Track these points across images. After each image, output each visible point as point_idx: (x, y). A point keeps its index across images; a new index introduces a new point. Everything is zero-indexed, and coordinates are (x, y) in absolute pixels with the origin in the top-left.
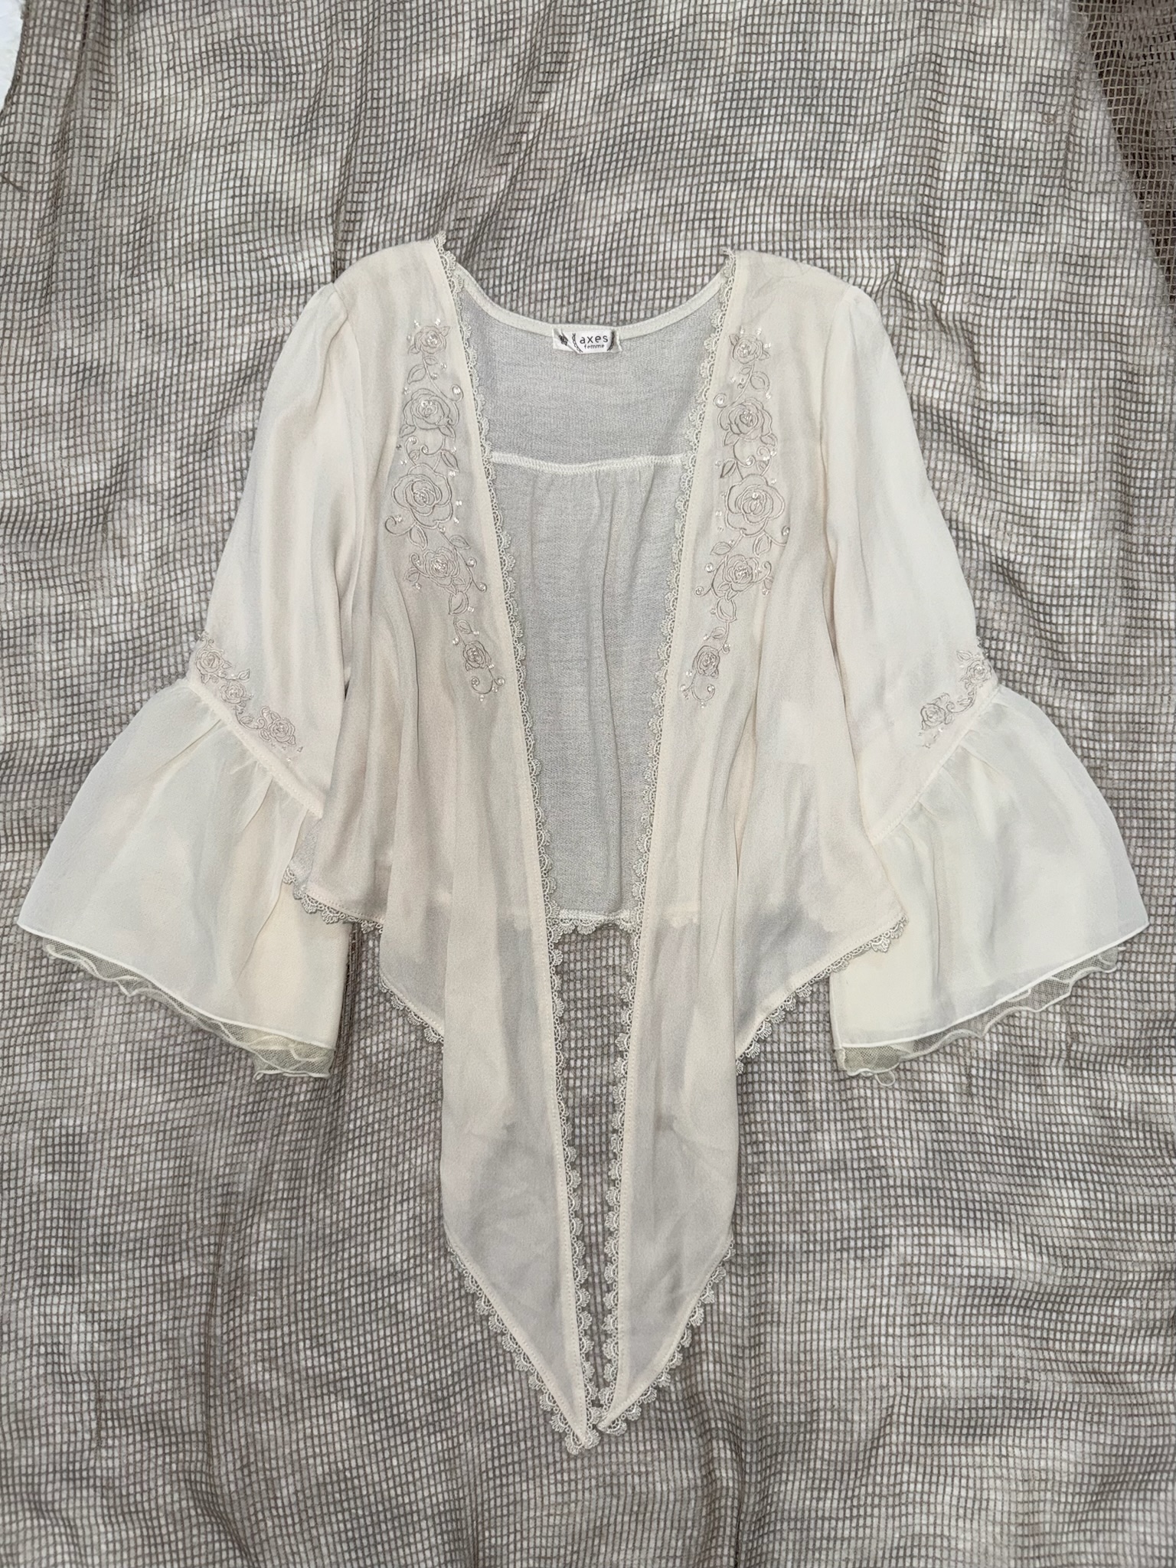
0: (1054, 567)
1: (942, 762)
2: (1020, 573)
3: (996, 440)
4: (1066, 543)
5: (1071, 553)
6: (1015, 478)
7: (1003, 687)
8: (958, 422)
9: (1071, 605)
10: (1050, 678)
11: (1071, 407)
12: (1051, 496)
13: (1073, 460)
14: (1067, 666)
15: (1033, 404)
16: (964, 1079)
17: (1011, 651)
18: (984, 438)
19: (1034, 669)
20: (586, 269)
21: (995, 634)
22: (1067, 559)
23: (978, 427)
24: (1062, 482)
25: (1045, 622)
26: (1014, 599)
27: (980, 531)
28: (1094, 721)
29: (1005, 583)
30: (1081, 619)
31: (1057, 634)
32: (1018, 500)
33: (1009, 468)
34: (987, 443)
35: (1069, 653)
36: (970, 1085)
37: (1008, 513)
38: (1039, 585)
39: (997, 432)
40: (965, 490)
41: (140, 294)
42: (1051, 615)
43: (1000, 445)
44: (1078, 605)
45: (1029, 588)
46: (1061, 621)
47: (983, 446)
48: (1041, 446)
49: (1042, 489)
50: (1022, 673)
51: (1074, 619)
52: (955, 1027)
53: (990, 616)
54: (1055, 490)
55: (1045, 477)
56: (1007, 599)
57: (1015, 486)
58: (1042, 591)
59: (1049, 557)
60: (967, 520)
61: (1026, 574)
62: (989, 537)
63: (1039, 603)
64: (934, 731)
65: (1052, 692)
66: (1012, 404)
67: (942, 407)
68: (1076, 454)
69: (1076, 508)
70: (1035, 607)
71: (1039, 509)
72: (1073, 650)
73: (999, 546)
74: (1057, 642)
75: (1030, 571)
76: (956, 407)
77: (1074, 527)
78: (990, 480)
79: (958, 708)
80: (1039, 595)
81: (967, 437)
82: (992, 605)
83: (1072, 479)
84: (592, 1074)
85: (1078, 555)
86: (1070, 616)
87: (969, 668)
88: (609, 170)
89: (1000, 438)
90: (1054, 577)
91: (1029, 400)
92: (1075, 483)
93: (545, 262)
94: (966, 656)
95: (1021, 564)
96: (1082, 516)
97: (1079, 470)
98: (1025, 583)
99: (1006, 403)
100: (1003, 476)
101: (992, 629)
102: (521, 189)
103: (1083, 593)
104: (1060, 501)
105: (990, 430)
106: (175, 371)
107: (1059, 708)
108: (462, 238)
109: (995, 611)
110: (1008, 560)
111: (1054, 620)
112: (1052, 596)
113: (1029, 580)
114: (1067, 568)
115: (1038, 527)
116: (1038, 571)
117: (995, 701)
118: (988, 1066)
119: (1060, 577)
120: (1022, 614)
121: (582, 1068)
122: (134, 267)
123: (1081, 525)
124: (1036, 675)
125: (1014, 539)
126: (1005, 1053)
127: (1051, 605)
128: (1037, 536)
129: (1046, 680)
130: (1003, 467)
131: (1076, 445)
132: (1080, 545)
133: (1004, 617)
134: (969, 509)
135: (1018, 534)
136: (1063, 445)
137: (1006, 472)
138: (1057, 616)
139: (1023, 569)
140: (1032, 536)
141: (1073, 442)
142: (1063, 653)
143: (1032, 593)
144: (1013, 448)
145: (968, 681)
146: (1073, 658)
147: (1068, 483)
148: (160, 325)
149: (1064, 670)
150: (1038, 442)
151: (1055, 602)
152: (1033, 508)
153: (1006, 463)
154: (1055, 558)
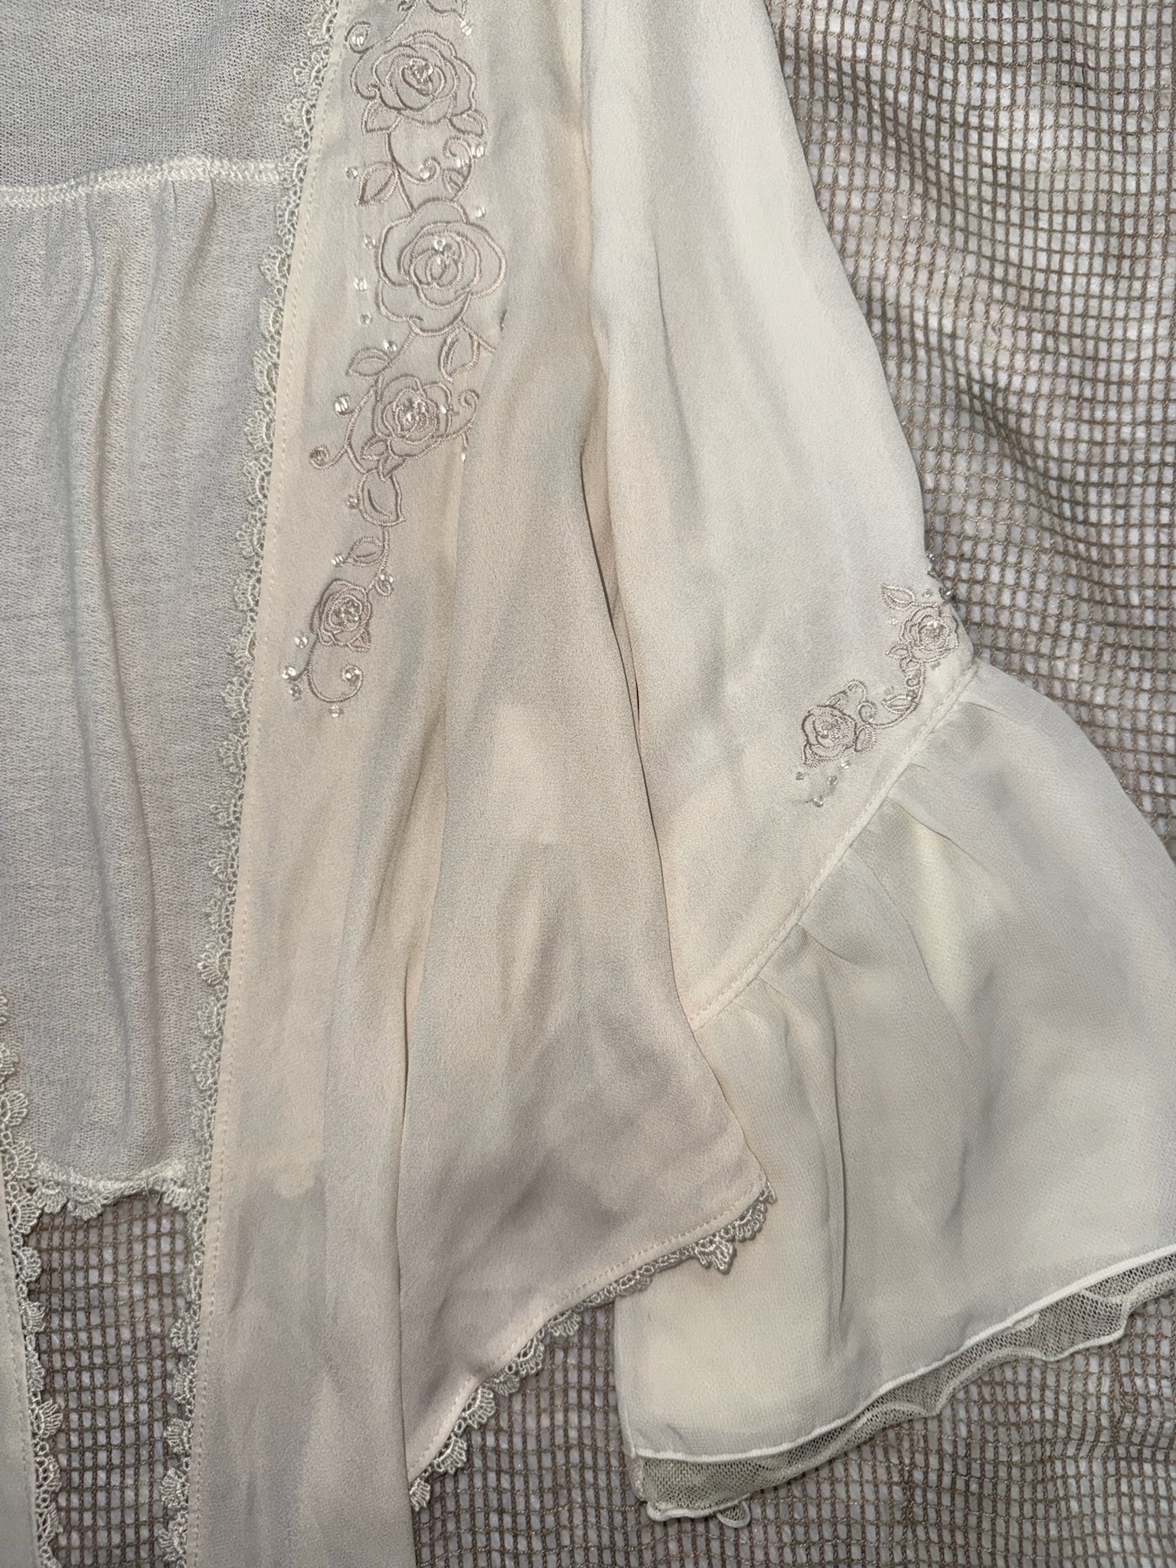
0: (1092, 400)
1: (850, 836)
2: (1021, 415)
3: (966, 124)
4: (1117, 350)
5: (1129, 370)
6: (1008, 206)
7: (985, 669)
8: (883, 84)
9: (1130, 484)
10: (1087, 642)
11: (1128, 49)
12: (1085, 246)
13: (1131, 168)
14: (1123, 616)
15: (1046, 40)
17: (1002, 585)
18: (939, 120)
19: (1051, 622)
21: (967, 547)
22: (1121, 383)
23: (927, 96)
24: (1109, 214)
25: (1074, 519)
26: (1007, 469)
27: (933, 322)
29: (988, 434)
30: (1150, 514)
31: (1101, 546)
32: (1014, 254)
33: (995, 184)
34: (945, 130)
35: (1126, 588)
37: (992, 279)
38: (1062, 440)
39: (968, 107)
40: (899, 231)
42: (1086, 505)
43: (974, 137)
44: (1145, 484)
45: (1039, 446)
46: (1107, 517)
47: (938, 136)
48: (1064, 134)
49: (1065, 231)
50: (1025, 632)
51: (1135, 514)
52: (882, 1399)
53: (956, 506)
54: (1094, 233)
55: (1073, 206)
56: (992, 470)
57: (1008, 223)
58: (1068, 453)
59: (1082, 378)
60: (905, 300)
61: (1033, 416)
62: (953, 336)
63: (1060, 479)
64: (830, 769)
65: (1089, 673)
66: (1000, 43)
67: (847, 53)
68: (1139, 153)
69: (1140, 271)
70: (1053, 487)
71: (1061, 273)
72: (1134, 580)
73: (974, 355)
74: (1100, 563)
75: (1042, 411)
76: (877, 53)
77: (1134, 313)
78: (953, 207)
79: (884, 715)
80: (1061, 461)
81: (903, 117)
82: (960, 484)
83: (1130, 208)
84: (116, 1502)
85: (1144, 374)
86: (1126, 506)
87: (909, 625)
89: (974, 120)
90: (1092, 422)
91: (1037, 33)
92: (1136, 216)
94: (902, 599)
95: (1021, 393)
96: (1152, 289)
97: (1145, 188)
98: (1032, 436)
99: (986, 43)
100: (981, 200)
101: (962, 537)
103: (1155, 458)
104: (1106, 255)
105: (953, 103)
107: (1105, 707)
109: (967, 498)
110: (994, 386)
111: (1093, 516)
112: (1088, 464)
113: (1040, 430)
114: (1119, 404)
115: (1057, 312)
116: (1058, 411)
117: (966, 697)
119: (1105, 423)
120: (1027, 503)
121: (95, 1489)
123: (1151, 309)
124: (1056, 636)
125: (1007, 341)
127: (1087, 484)
128: (1055, 334)
129: (1077, 647)
130: (981, 180)
131: (1139, 133)
132: (1147, 352)
133: (987, 510)
134: (909, 273)
135: (1015, 328)
136: (1111, 132)
137: (987, 192)
138: (1100, 506)
139: (1027, 407)
140: (1047, 334)
141: (1131, 127)
142: (1113, 587)
143: (1047, 457)
144: (1003, 143)
145: (906, 654)
146: (1135, 599)
147: (1122, 216)
149: (1115, 625)
150: (1057, 126)
151: (1094, 477)
152: (1048, 271)
153: (988, 174)
154: (1094, 380)
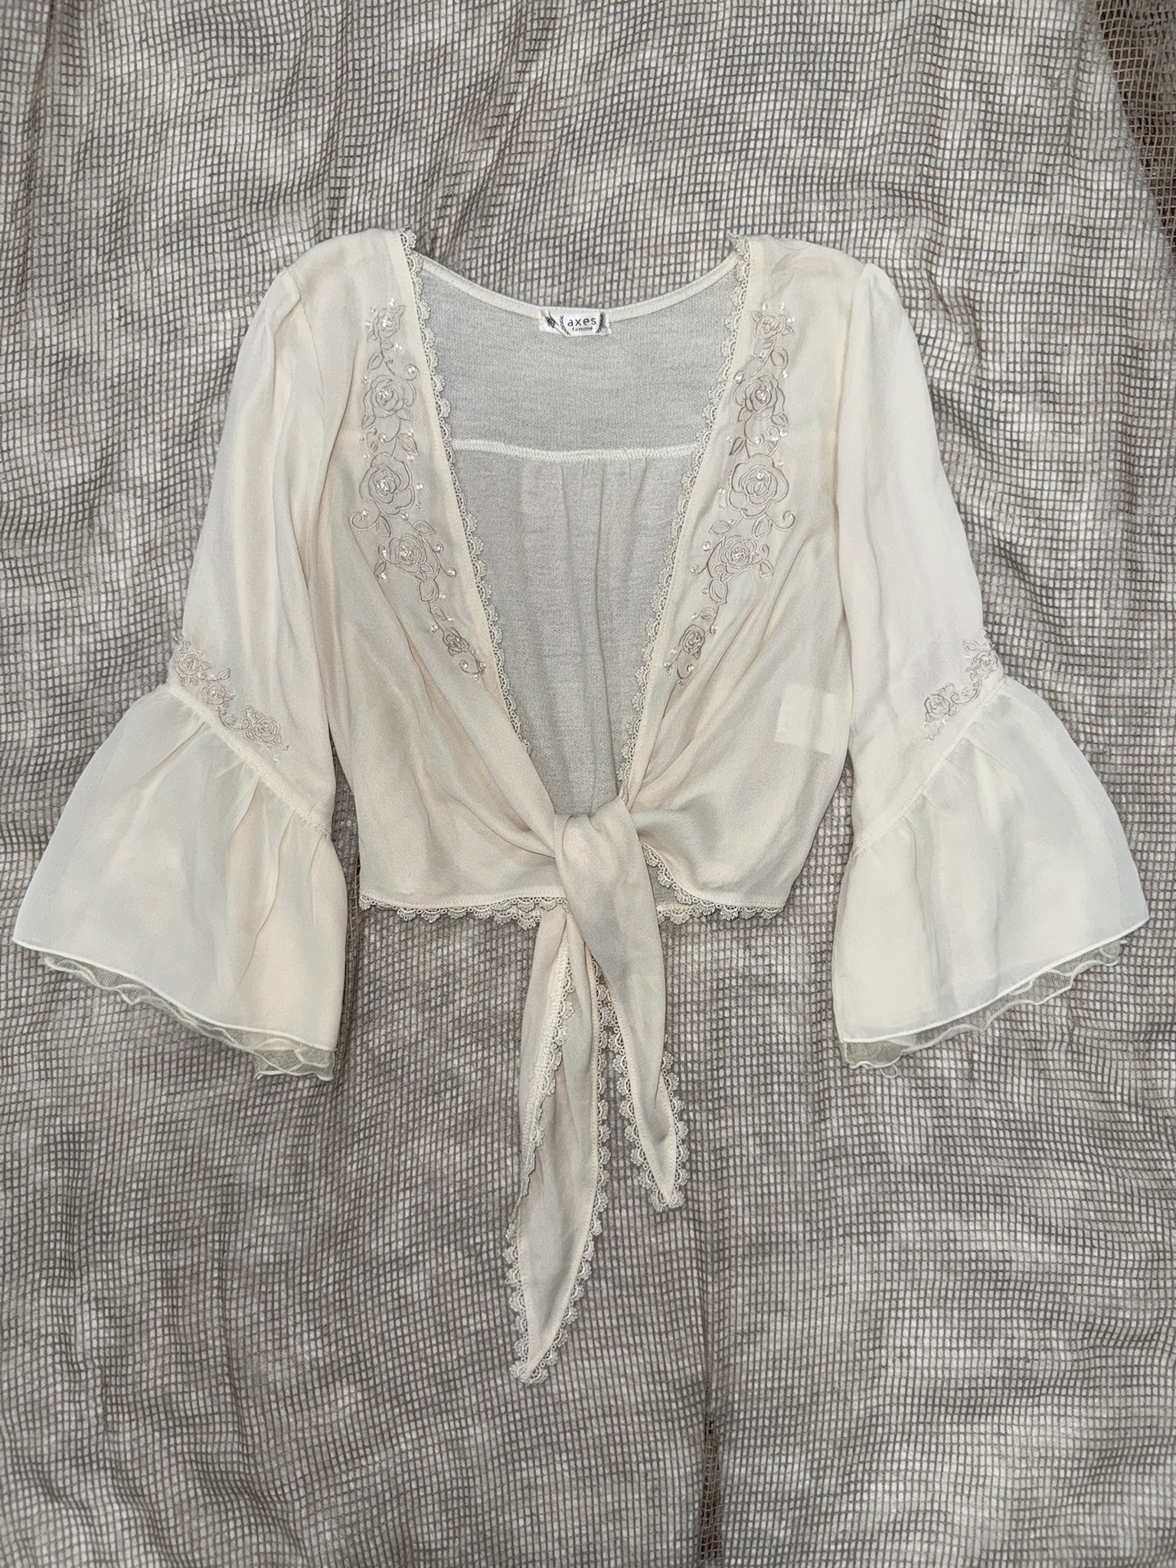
0: (1057, 549)
1: (946, 754)
2: (1023, 556)
3: (998, 421)
4: (1069, 525)
5: (1074, 534)
6: (1017, 459)
8: (959, 402)
9: (1074, 588)
10: (1053, 662)
11: (1074, 384)
12: (1054, 477)
13: (1076, 440)
14: (1071, 650)
15: (1036, 382)
16: (966, 1065)
17: (1013, 636)
18: (986, 418)
19: (1037, 653)
20: (577, 247)
21: (997, 618)
22: (1070, 541)
23: (980, 407)
24: (1065, 462)
25: (1048, 606)
26: (1017, 582)
27: (982, 513)
28: (1097, 706)
29: (1007, 567)
30: (1084, 602)
31: (1060, 617)
32: (1020, 481)
33: (1012, 449)
34: (988, 423)
35: (1072, 637)
36: (972, 1070)
37: (1010, 494)
38: (1042, 568)
39: (999, 412)
40: (967, 471)
41: (117, 279)
42: (1054, 598)
43: (1002, 425)
44: (1082, 588)
45: (1032, 571)
46: (1063, 604)
47: (985, 426)
48: (1044, 426)
49: (1044, 470)
50: (1024, 658)
51: (1077, 603)
52: (957, 1021)
53: (992, 600)
54: (1058, 471)
55: (1048, 457)
56: (1009, 582)
57: (1017, 467)
58: (1045, 574)
59: (1052, 539)
60: (969, 502)
61: (1029, 557)
62: (991, 520)
63: (1041, 586)
64: (938, 723)
65: (1054, 676)
66: (1014, 382)
67: (942, 386)
68: (1079, 433)
69: (1080, 488)
70: (1038, 590)
71: (1042, 490)
72: (1076, 633)
73: (1001, 528)
74: (1060, 626)
75: (1033, 554)
76: (957, 387)
77: (1077, 508)
78: (992, 461)
79: (963, 699)
80: (1042, 578)
81: (969, 418)
82: (994, 589)
83: (1075, 459)
85: (1082, 536)
86: (1073, 599)
87: (975, 659)
88: (599, 143)
89: (1002, 418)
90: (1057, 559)
91: (1032, 378)
92: (1078, 462)
93: (535, 240)
94: (972, 647)
95: (1023, 546)
96: (1085, 497)
97: (1082, 449)
98: (1028, 566)
99: (1008, 382)
100: (1005, 457)
101: (995, 614)
102: (509, 164)
103: (1086, 575)
104: (1063, 481)
105: (992, 410)
106: (158, 360)
107: (1062, 693)
108: (450, 216)
109: (997, 595)
110: (1010, 543)
111: (1057, 603)
112: (1055, 579)
113: (1032, 564)
114: (1069, 551)
115: (1041, 509)
116: (1040, 554)
117: (999, 693)
118: (990, 1051)
119: (1063, 560)
120: (1025, 598)
122: (111, 251)
123: (1085, 506)
124: (1039, 659)
125: (1017, 522)
126: (1007, 1039)
127: (1054, 589)
128: (1039, 518)
129: (1049, 665)
130: (1005, 447)
131: (1080, 423)
132: (1083, 526)
133: (1007, 601)
134: (971, 490)
135: (1021, 516)
136: (1066, 423)
137: (1008, 453)
138: (1060, 599)
139: (1026, 552)
140: (1035, 518)
141: (1076, 420)
142: (1066, 637)
143: (1035, 576)
144: (1015, 428)
145: (973, 671)
146: (1076, 642)
147: (1071, 463)
148: (139, 311)
149: (1067, 654)
150: (1041, 421)
151: (1058, 585)
152: (1036, 489)
153: (1008, 444)
154: (1058, 540)
